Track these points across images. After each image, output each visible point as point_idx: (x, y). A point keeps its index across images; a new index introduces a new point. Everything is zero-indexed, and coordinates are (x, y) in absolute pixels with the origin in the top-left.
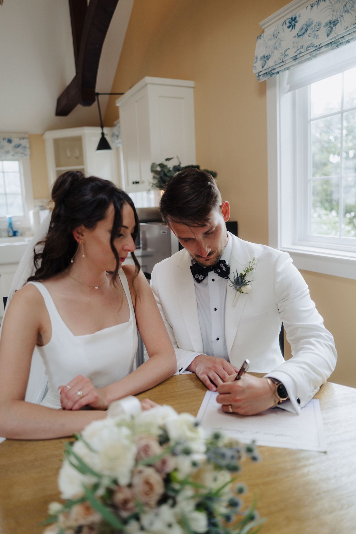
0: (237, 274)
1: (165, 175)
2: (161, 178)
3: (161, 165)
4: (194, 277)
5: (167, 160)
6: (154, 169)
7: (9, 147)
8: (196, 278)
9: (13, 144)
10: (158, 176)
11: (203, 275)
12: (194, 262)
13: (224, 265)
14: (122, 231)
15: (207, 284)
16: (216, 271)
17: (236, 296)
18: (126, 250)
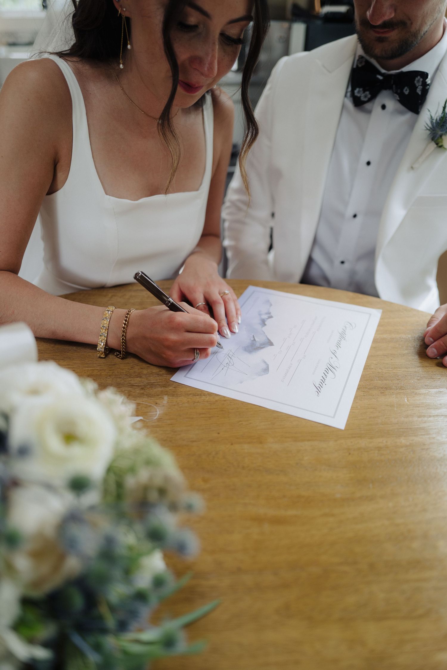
4: (352, 92)
8: (356, 94)
11: (370, 93)
12: (361, 63)
13: (422, 82)
14: (193, 18)
15: (369, 112)
16: (399, 91)
17: (425, 149)
18: (196, 69)
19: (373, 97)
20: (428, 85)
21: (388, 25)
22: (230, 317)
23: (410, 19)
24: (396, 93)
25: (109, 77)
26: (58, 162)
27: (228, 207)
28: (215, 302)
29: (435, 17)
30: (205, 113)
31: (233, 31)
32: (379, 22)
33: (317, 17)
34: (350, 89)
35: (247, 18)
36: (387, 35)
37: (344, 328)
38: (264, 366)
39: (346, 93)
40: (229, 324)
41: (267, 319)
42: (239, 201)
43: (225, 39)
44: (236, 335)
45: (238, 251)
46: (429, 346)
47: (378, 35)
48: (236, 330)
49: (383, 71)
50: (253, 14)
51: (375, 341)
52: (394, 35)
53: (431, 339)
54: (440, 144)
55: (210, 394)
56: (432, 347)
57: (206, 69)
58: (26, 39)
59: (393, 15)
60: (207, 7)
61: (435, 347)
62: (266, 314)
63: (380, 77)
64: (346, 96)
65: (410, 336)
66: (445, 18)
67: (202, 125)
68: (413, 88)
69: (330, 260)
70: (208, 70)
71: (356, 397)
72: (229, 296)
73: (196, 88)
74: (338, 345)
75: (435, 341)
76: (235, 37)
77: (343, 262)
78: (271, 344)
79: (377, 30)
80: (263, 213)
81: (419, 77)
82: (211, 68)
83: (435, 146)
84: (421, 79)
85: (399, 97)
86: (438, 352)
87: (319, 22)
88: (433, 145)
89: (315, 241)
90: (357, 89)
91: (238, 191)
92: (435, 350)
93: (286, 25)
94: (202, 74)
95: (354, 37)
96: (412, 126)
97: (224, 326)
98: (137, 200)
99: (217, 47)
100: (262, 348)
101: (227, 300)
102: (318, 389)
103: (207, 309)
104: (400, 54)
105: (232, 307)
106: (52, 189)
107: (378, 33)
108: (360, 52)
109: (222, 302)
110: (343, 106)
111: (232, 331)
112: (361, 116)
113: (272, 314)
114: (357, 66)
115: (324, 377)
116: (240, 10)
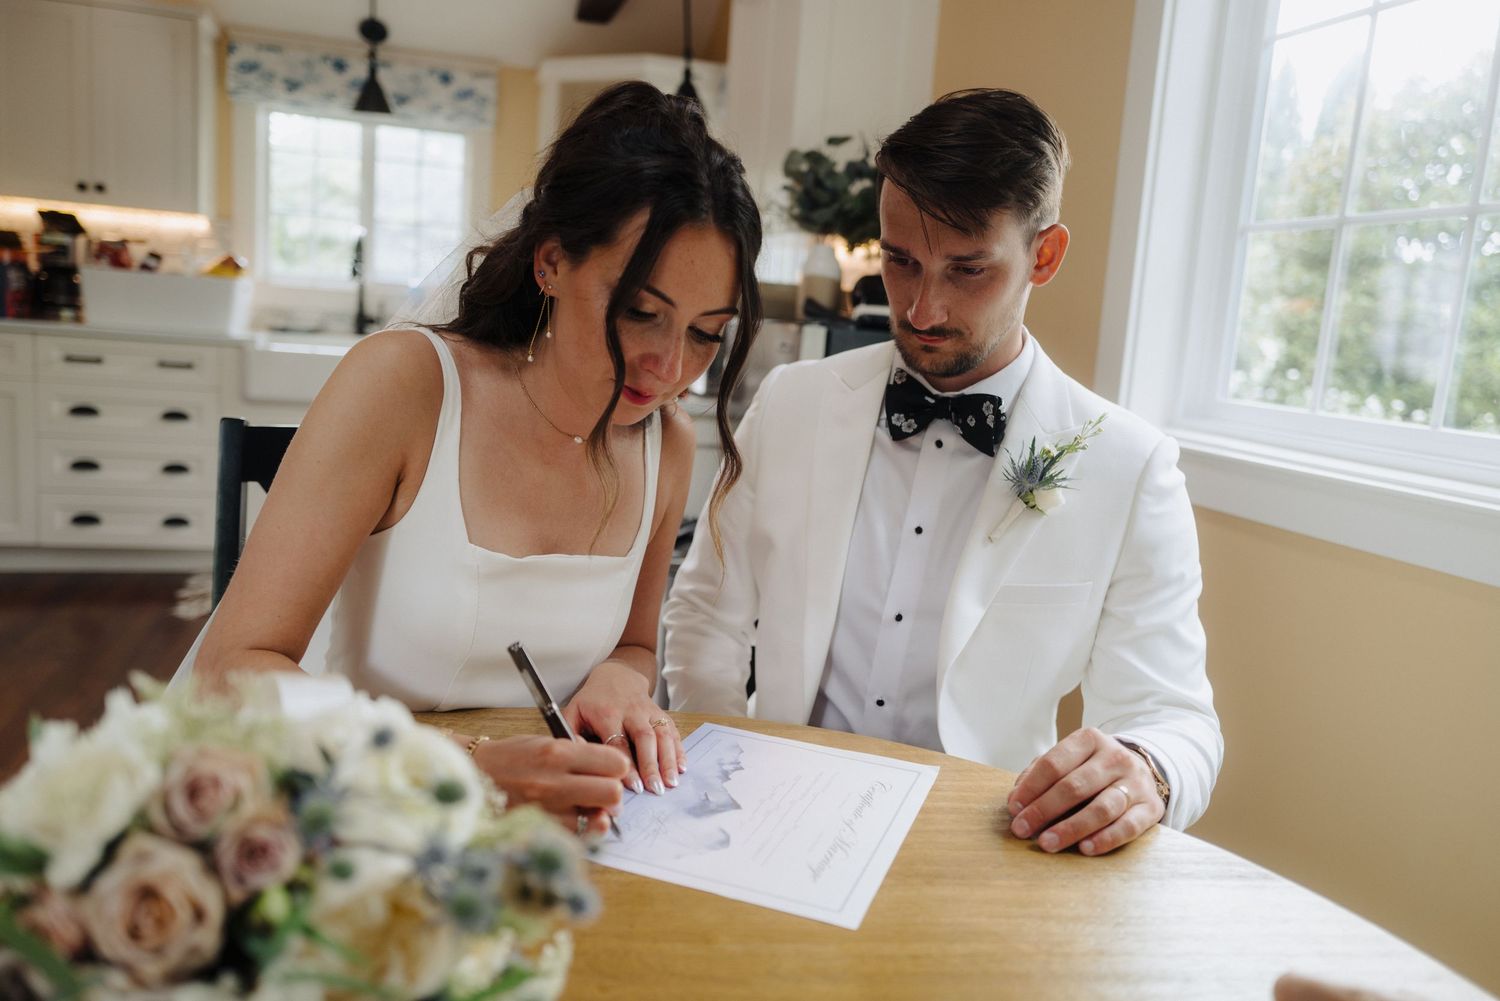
0: (1033, 449)
1: (819, 183)
2: (807, 193)
3: (814, 157)
4: (889, 419)
5: (834, 141)
6: (793, 167)
7: (441, 94)
8: (894, 422)
9: (454, 88)
10: (799, 188)
11: (916, 422)
12: (900, 378)
13: (994, 409)
14: (650, 304)
15: (918, 450)
16: (960, 421)
17: (1009, 510)
18: (648, 370)
19: (922, 427)
20: (1004, 414)
21: (939, 332)
22: (664, 761)
23: (968, 328)
24: (957, 423)
25: (505, 369)
26: (402, 480)
27: (675, 605)
28: (640, 733)
29: (1006, 326)
30: (647, 437)
31: (708, 325)
32: (926, 327)
33: (848, 321)
34: (884, 415)
35: (731, 311)
36: (936, 345)
37: (871, 790)
38: (721, 837)
39: (879, 420)
40: (662, 771)
41: (733, 771)
42: (692, 592)
43: (696, 334)
44: (673, 790)
45: (688, 682)
46: (1015, 816)
47: (925, 343)
48: (675, 782)
49: (935, 392)
50: (739, 306)
51: (924, 810)
52: (947, 346)
53: (1020, 805)
54: (1031, 504)
55: (621, 872)
56: (1020, 818)
57: (664, 372)
58: (312, 324)
59: (945, 319)
60: (670, 294)
61: (1026, 817)
62: (732, 763)
63: (932, 401)
64: (878, 424)
65: (986, 807)
66: (1023, 326)
67: (641, 454)
68: (982, 418)
69: (858, 699)
70: (668, 372)
71: (883, 887)
72: (668, 728)
73: (647, 397)
74: (858, 813)
75: (1025, 806)
76: (710, 333)
77: (880, 703)
78: (737, 806)
79: (922, 336)
80: (739, 618)
81: (988, 403)
82: (672, 370)
83: (1025, 506)
84: (992, 406)
85: (962, 429)
86: (1030, 825)
87: (852, 328)
88: (1021, 505)
89: (830, 662)
90: (896, 415)
91: (695, 576)
92: (1025, 824)
93: (793, 328)
94: (658, 378)
95: (891, 343)
96: (986, 474)
97: (653, 773)
98: (521, 557)
99: (683, 343)
100: (721, 811)
101: (662, 733)
102: (816, 874)
103: (628, 746)
104: (958, 373)
105: (669, 745)
106: (384, 522)
107: (925, 340)
108: (900, 363)
109: (653, 733)
110: (875, 440)
111: (668, 786)
112: (902, 455)
113: (742, 765)
114: (895, 382)
115: (828, 856)
116: (720, 300)
